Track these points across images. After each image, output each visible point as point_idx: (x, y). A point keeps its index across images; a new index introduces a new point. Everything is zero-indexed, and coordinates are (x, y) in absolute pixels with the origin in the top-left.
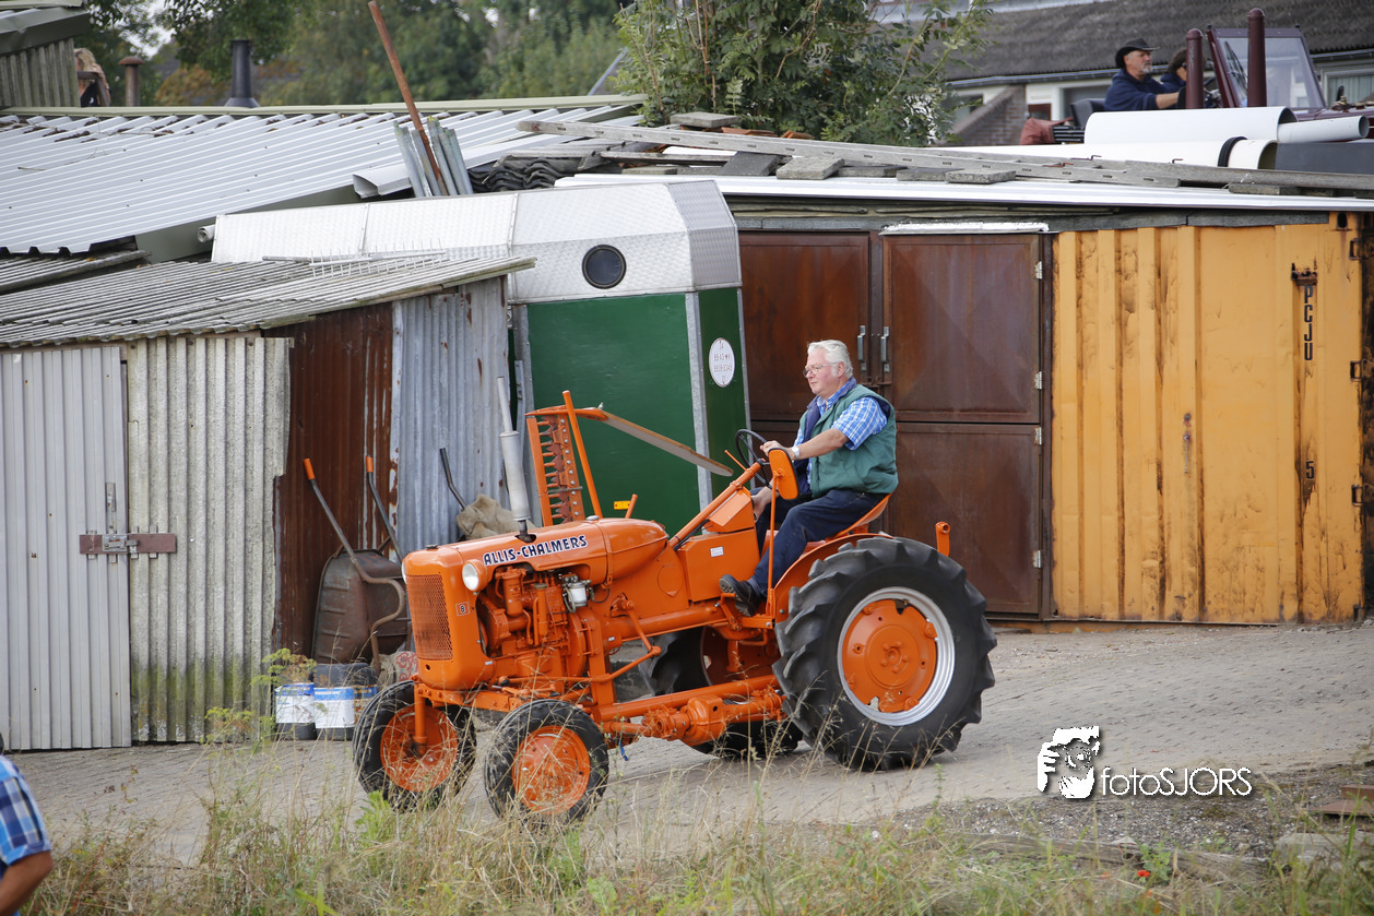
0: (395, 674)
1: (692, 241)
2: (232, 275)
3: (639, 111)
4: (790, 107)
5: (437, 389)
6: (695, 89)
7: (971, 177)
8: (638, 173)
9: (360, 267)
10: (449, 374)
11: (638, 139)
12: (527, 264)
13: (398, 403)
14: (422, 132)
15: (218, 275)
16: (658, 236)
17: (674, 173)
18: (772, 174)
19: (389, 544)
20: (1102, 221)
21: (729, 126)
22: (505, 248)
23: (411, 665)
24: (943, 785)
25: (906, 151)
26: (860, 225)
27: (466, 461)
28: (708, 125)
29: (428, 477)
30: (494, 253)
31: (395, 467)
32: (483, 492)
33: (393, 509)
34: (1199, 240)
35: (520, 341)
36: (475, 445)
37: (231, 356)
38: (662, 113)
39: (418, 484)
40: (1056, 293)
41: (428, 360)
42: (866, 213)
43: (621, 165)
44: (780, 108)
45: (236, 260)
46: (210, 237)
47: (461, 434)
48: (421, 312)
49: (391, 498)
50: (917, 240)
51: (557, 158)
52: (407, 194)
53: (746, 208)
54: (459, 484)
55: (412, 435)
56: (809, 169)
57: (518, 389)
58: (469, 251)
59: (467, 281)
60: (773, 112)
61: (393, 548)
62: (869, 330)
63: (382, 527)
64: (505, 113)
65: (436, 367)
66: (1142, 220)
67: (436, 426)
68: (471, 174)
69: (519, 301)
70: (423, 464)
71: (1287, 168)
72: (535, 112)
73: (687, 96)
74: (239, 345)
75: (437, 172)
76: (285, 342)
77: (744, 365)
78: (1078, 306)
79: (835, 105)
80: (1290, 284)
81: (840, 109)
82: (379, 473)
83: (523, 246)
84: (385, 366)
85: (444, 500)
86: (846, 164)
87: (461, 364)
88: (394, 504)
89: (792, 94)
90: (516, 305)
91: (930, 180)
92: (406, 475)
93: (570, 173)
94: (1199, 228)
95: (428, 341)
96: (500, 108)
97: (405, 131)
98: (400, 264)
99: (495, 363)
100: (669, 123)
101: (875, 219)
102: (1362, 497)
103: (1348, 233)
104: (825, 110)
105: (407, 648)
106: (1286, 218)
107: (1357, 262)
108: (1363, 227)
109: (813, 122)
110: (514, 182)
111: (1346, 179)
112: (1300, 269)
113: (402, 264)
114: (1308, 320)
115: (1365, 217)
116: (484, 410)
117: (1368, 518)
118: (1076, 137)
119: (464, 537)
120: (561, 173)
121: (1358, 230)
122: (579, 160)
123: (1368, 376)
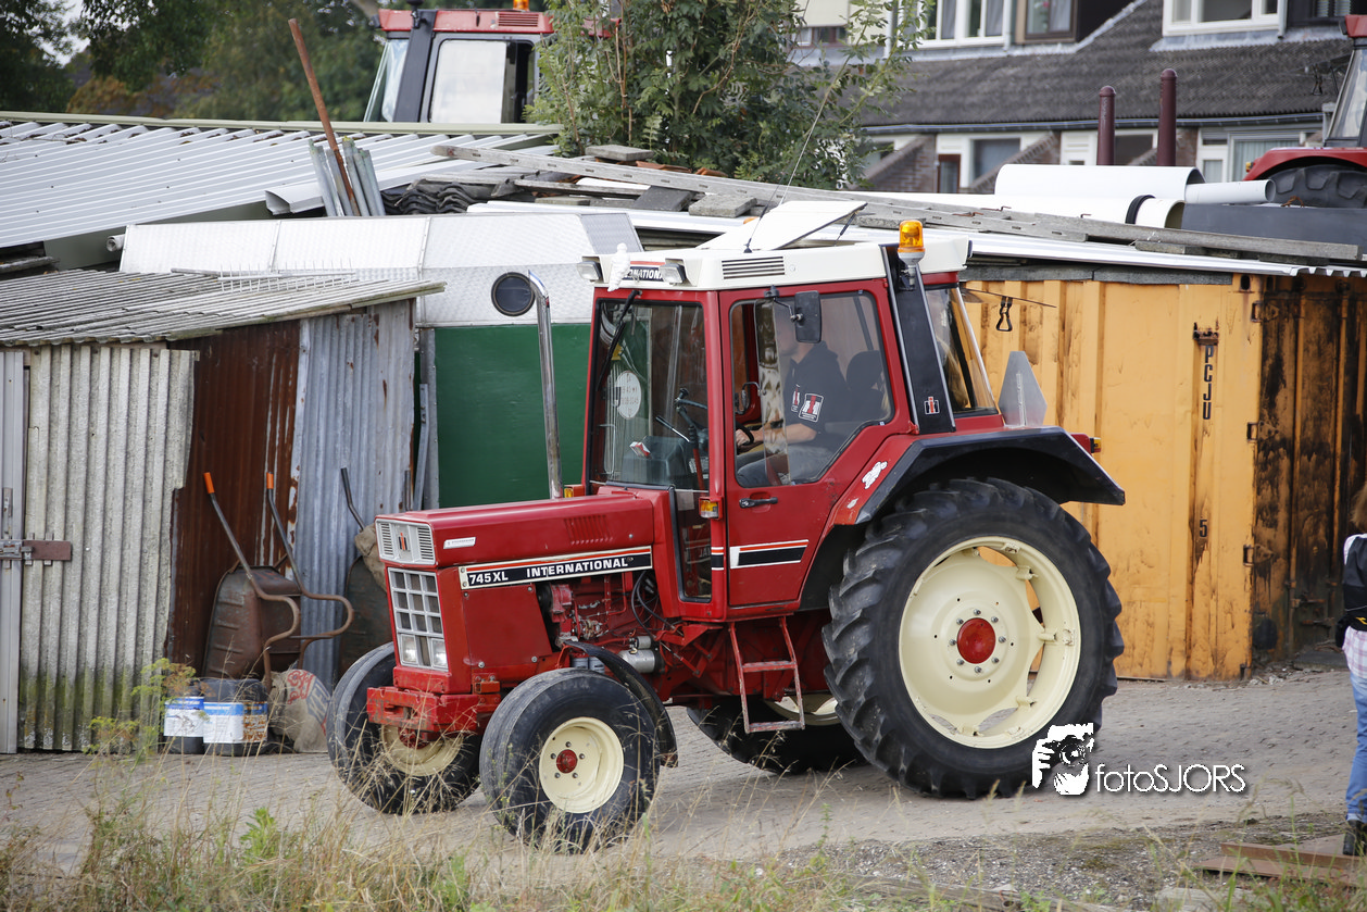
0: (286, 692)
2: (139, 285)
3: (555, 141)
4: (705, 145)
5: (341, 409)
6: (612, 122)
7: (881, 222)
8: (551, 203)
9: (269, 284)
10: (354, 394)
11: (553, 169)
12: (437, 288)
13: (302, 421)
14: (337, 152)
15: (126, 285)
16: (568, 266)
17: (587, 204)
18: (685, 209)
19: (286, 562)
20: (1008, 272)
21: (644, 160)
22: (415, 271)
23: (302, 683)
24: (831, 825)
25: (817, 193)
27: (367, 481)
28: (623, 158)
29: (327, 496)
30: (404, 276)
31: (296, 485)
33: (291, 527)
34: (1104, 296)
35: (426, 364)
36: (376, 465)
37: (135, 366)
38: (577, 144)
39: (317, 503)
41: (333, 380)
43: (535, 194)
44: (695, 145)
45: (144, 271)
46: (119, 246)
47: (363, 454)
48: (328, 331)
49: (289, 515)
51: (471, 184)
52: (319, 213)
53: (656, 242)
54: (359, 505)
55: (314, 453)
56: (721, 206)
57: (422, 413)
59: (376, 302)
60: (688, 148)
61: (290, 566)
63: (280, 544)
64: (421, 136)
65: (341, 386)
66: (1048, 273)
67: (338, 446)
68: (384, 196)
69: (426, 325)
70: (324, 483)
71: (1194, 228)
72: (451, 137)
73: (602, 129)
74: (145, 355)
75: (350, 192)
76: (191, 355)
77: (650, 400)
79: (750, 145)
80: (1191, 343)
81: (754, 148)
82: (279, 490)
83: (433, 270)
84: (290, 383)
85: (343, 520)
86: (759, 203)
87: (366, 385)
88: (293, 522)
89: (707, 131)
90: (423, 328)
92: (306, 494)
93: (484, 199)
94: (1105, 283)
95: (335, 360)
96: (415, 132)
97: (320, 150)
98: (310, 282)
99: (401, 386)
100: (584, 154)
102: (1253, 558)
103: (1251, 295)
104: (740, 148)
105: (299, 667)
106: (1190, 278)
107: (1258, 324)
108: (1265, 290)
109: (727, 160)
110: (428, 206)
111: (1250, 242)
112: (1202, 329)
113: (311, 282)
114: (1208, 379)
115: (1268, 280)
116: (387, 432)
117: (1258, 579)
118: (987, 187)
119: (361, 557)
120: (476, 199)
121: (1261, 292)
122: (492, 186)
123: (1265, 438)
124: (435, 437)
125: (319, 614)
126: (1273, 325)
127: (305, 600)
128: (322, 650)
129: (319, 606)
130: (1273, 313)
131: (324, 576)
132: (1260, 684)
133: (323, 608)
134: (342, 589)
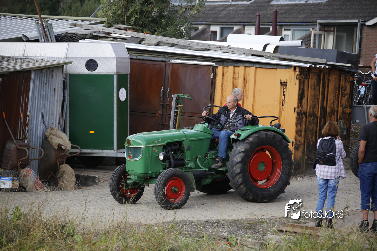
0: (24, 174)
1: (117, 60)
3: (104, 23)
4: (146, 25)
5: (42, 96)
6: (120, 18)
7: (195, 49)
8: (103, 40)
9: (22, 60)
10: (46, 92)
11: (103, 31)
12: (70, 63)
13: (31, 99)
14: (42, 24)
16: (107, 58)
17: (113, 41)
18: (140, 43)
19: (25, 138)
20: (230, 64)
21: (129, 29)
22: (64, 58)
23: (29, 172)
24: (176, 215)
25: (177, 40)
26: (163, 59)
27: (49, 116)
28: (123, 28)
29: (38, 120)
30: (61, 59)
31: (29, 117)
32: (53, 125)
33: (27, 128)
34: (256, 71)
35: (66, 84)
36: (52, 112)
38: (110, 24)
39: (35, 122)
40: (216, 82)
41: (40, 87)
42: (165, 56)
43: (98, 37)
44: (144, 25)
47: (48, 109)
48: (39, 74)
49: (27, 125)
50: (179, 65)
51: (80, 34)
52: (37, 41)
53: (132, 52)
54: (47, 123)
55: (34, 108)
56: (150, 43)
57: (65, 98)
58: (54, 58)
59: (53, 66)
60: (142, 26)
61: (26, 139)
62: (164, 89)
63: (24, 133)
65: (42, 89)
66: (241, 64)
67: (41, 106)
68: (56, 36)
69: (67, 73)
70: (37, 116)
71: (281, 53)
72: (75, 21)
73: (118, 20)
75: (46, 35)
77: (129, 96)
78: (222, 86)
79: (159, 26)
80: (280, 85)
82: (24, 118)
83: (69, 58)
84: (28, 88)
85: (42, 127)
86: (161, 42)
87: (49, 89)
88: (28, 127)
89: (147, 21)
90: (66, 74)
91: (184, 48)
92: (32, 119)
93: (84, 38)
94: (256, 68)
95: (41, 82)
96: (65, 19)
97: (38, 23)
99: (59, 90)
100: (112, 27)
101: (168, 58)
102: (295, 145)
103: (296, 72)
104: (156, 27)
105: (29, 168)
106: (280, 67)
107: (298, 80)
108: (300, 71)
109: (153, 30)
110: (68, 40)
111: (297, 57)
112: (283, 81)
113: (34, 60)
114: (284, 95)
115: (301, 68)
116: (55, 103)
117: (296, 150)
118: (225, 40)
119: (47, 138)
120: (81, 38)
121: (299, 71)
122: (86, 35)
123: (299, 112)
124: (68, 104)
125: (34, 153)
126: (302, 80)
127: (30, 149)
128: (35, 163)
129: (34, 151)
130: (302, 77)
131: (36, 142)
132: (296, 180)
133: (36, 151)
134: (41, 146)
